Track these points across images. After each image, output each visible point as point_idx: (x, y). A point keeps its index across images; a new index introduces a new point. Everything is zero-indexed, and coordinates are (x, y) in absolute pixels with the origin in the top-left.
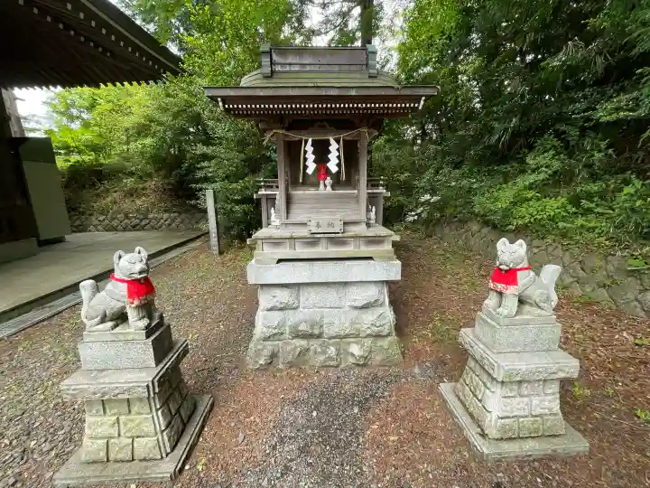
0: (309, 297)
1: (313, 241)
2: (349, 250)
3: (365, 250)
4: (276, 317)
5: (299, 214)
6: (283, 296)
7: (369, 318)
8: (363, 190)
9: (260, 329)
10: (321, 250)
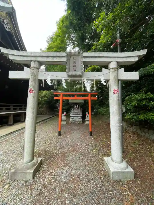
0: (75, 118)
1: (75, 113)
2: (78, 114)
3: (79, 114)
4: (72, 119)
5: (74, 111)
6: (73, 117)
7: (79, 120)
8: (79, 109)
9: (70, 120)
10: (76, 114)
